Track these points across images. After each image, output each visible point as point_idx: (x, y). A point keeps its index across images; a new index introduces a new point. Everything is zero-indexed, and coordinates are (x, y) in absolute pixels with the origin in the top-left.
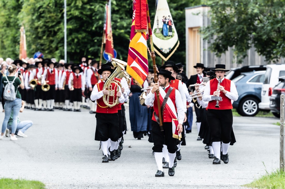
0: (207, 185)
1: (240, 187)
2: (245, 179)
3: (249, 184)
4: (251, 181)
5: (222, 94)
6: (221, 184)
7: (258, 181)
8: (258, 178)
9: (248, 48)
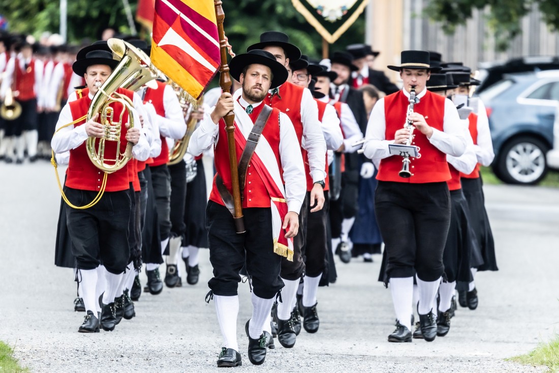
0: (419, 357)
1: (502, 362)
2: (515, 342)
3: (524, 355)
4: (531, 348)
5: (420, 138)
6: (454, 355)
7: (549, 347)
8: (547, 341)
9: (523, 12)
